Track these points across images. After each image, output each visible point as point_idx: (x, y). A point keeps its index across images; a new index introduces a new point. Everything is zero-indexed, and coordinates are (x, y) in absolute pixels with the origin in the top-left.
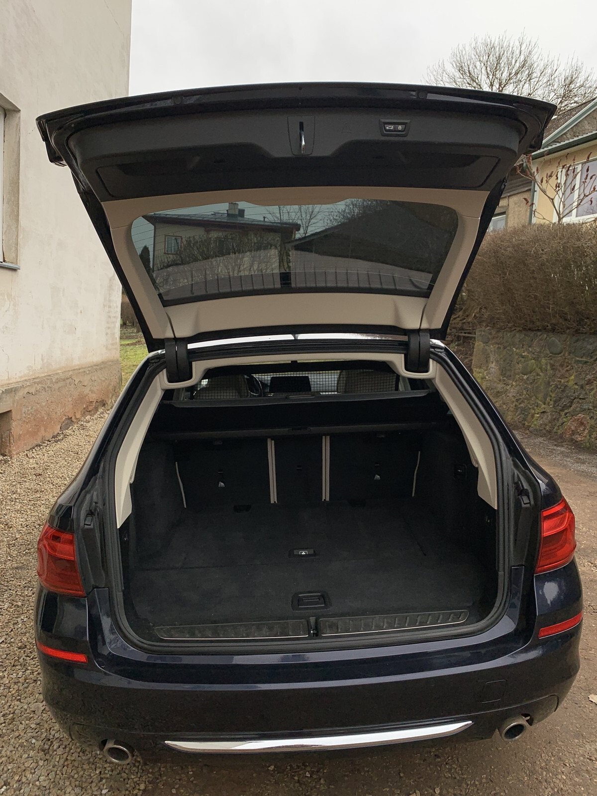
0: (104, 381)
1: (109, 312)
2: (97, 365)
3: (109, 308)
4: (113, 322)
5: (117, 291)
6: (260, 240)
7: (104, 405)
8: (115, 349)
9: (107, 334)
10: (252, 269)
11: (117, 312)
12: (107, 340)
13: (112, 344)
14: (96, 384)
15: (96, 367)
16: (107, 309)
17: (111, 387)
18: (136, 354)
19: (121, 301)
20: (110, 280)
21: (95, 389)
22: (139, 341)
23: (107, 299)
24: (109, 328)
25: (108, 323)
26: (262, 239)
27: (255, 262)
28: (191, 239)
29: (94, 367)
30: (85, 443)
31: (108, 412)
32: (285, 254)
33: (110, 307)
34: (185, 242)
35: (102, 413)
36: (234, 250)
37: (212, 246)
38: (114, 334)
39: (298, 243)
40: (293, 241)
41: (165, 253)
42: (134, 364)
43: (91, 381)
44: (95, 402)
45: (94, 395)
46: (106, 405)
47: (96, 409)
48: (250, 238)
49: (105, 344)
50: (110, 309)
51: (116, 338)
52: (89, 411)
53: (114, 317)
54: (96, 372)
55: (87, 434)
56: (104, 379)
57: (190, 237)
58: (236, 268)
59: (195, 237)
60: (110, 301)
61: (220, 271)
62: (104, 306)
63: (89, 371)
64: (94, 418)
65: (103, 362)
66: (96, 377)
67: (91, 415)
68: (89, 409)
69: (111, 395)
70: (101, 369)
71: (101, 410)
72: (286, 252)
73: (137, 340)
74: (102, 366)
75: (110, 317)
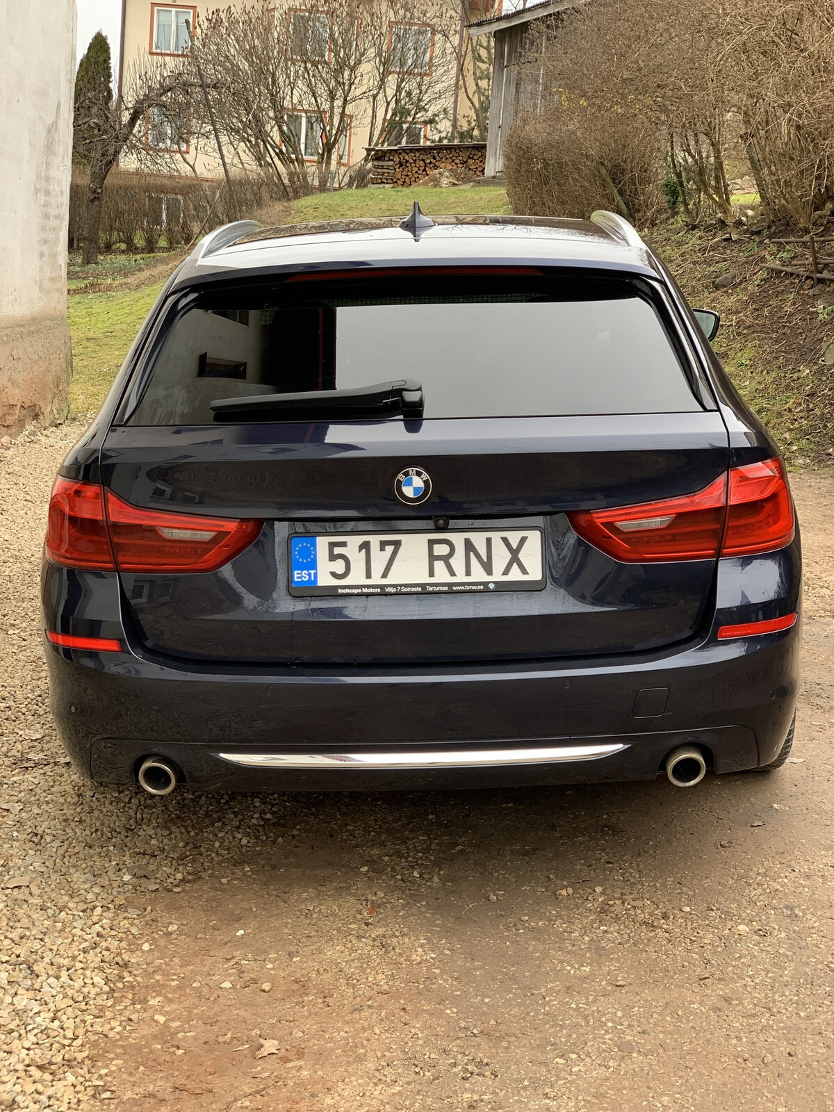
0: (36, 362)
1: (45, 205)
2: (23, 326)
3: (46, 195)
4: (54, 229)
5: (63, 157)
6: (405, 16)
7: (36, 417)
8: (58, 290)
9: (41, 255)
10: (381, 96)
11: (62, 204)
12: (42, 270)
13: (53, 280)
14: (20, 366)
15: (22, 329)
16: (42, 199)
17: (50, 378)
18: (90, 315)
19: (69, 179)
20: (49, 131)
21: (18, 377)
22: (92, 285)
23: (43, 175)
24: (45, 241)
25: (43, 229)
26: (409, 15)
27: (390, 78)
28: (223, 16)
29: (17, 329)
30: (8, 486)
31: (44, 432)
32: (470, 54)
33: (47, 193)
34: (206, 23)
35: (34, 434)
36: (336, 44)
37: (276, 35)
38: (55, 256)
39: (504, 25)
40: (489, 22)
41: (151, 53)
42: (89, 336)
43: (11, 358)
44: (18, 407)
45: (17, 391)
46: (41, 417)
47: (21, 423)
48: (376, 9)
49: (38, 278)
50: (47, 198)
51: (60, 265)
52: (8, 426)
53: (56, 217)
54: (20, 340)
55: (10, 471)
56: (36, 357)
57: (218, 10)
58: (339, 93)
59: (233, 10)
60: (48, 179)
61: (295, 101)
62: (37, 191)
63: (7, 335)
64: (17, 442)
65: (33, 319)
66: (20, 352)
67: (10, 436)
68: (8, 423)
69: (50, 396)
70: (30, 334)
71: (30, 427)
72: (474, 51)
73: (86, 282)
74: (33, 328)
75: (47, 216)
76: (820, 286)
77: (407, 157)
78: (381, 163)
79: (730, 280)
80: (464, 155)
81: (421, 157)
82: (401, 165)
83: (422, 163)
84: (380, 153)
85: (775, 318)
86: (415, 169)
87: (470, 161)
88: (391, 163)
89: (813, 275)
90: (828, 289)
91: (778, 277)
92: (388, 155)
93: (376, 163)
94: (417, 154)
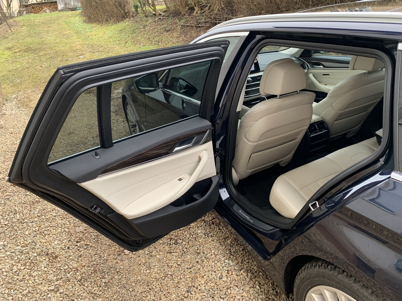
76: (199, 28)
77: (34, 6)
78: (27, 8)
79: (171, 29)
80: (49, 5)
81: (38, 6)
82: (33, 8)
83: (38, 7)
84: (26, 6)
85: (192, 38)
86: (37, 9)
87: (51, 6)
88: (30, 8)
89: (196, 26)
90: (201, 29)
91: (185, 27)
92: (28, 6)
93: (26, 8)
94: (36, 5)
